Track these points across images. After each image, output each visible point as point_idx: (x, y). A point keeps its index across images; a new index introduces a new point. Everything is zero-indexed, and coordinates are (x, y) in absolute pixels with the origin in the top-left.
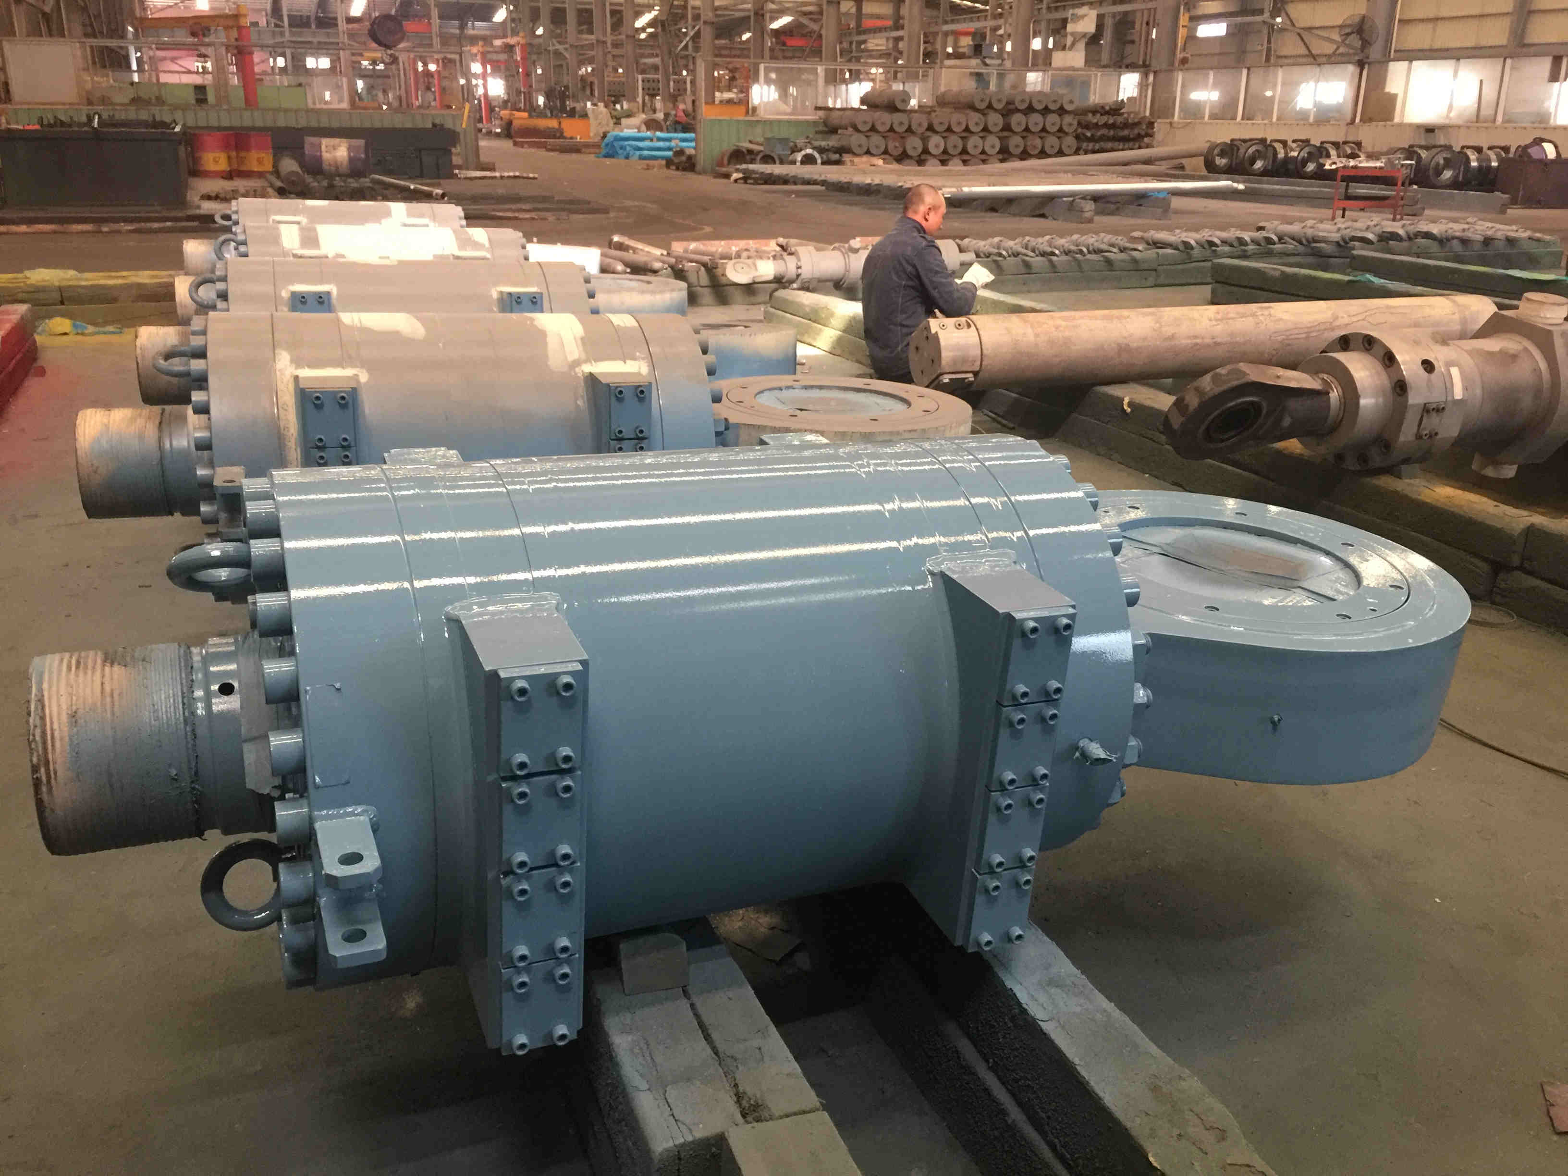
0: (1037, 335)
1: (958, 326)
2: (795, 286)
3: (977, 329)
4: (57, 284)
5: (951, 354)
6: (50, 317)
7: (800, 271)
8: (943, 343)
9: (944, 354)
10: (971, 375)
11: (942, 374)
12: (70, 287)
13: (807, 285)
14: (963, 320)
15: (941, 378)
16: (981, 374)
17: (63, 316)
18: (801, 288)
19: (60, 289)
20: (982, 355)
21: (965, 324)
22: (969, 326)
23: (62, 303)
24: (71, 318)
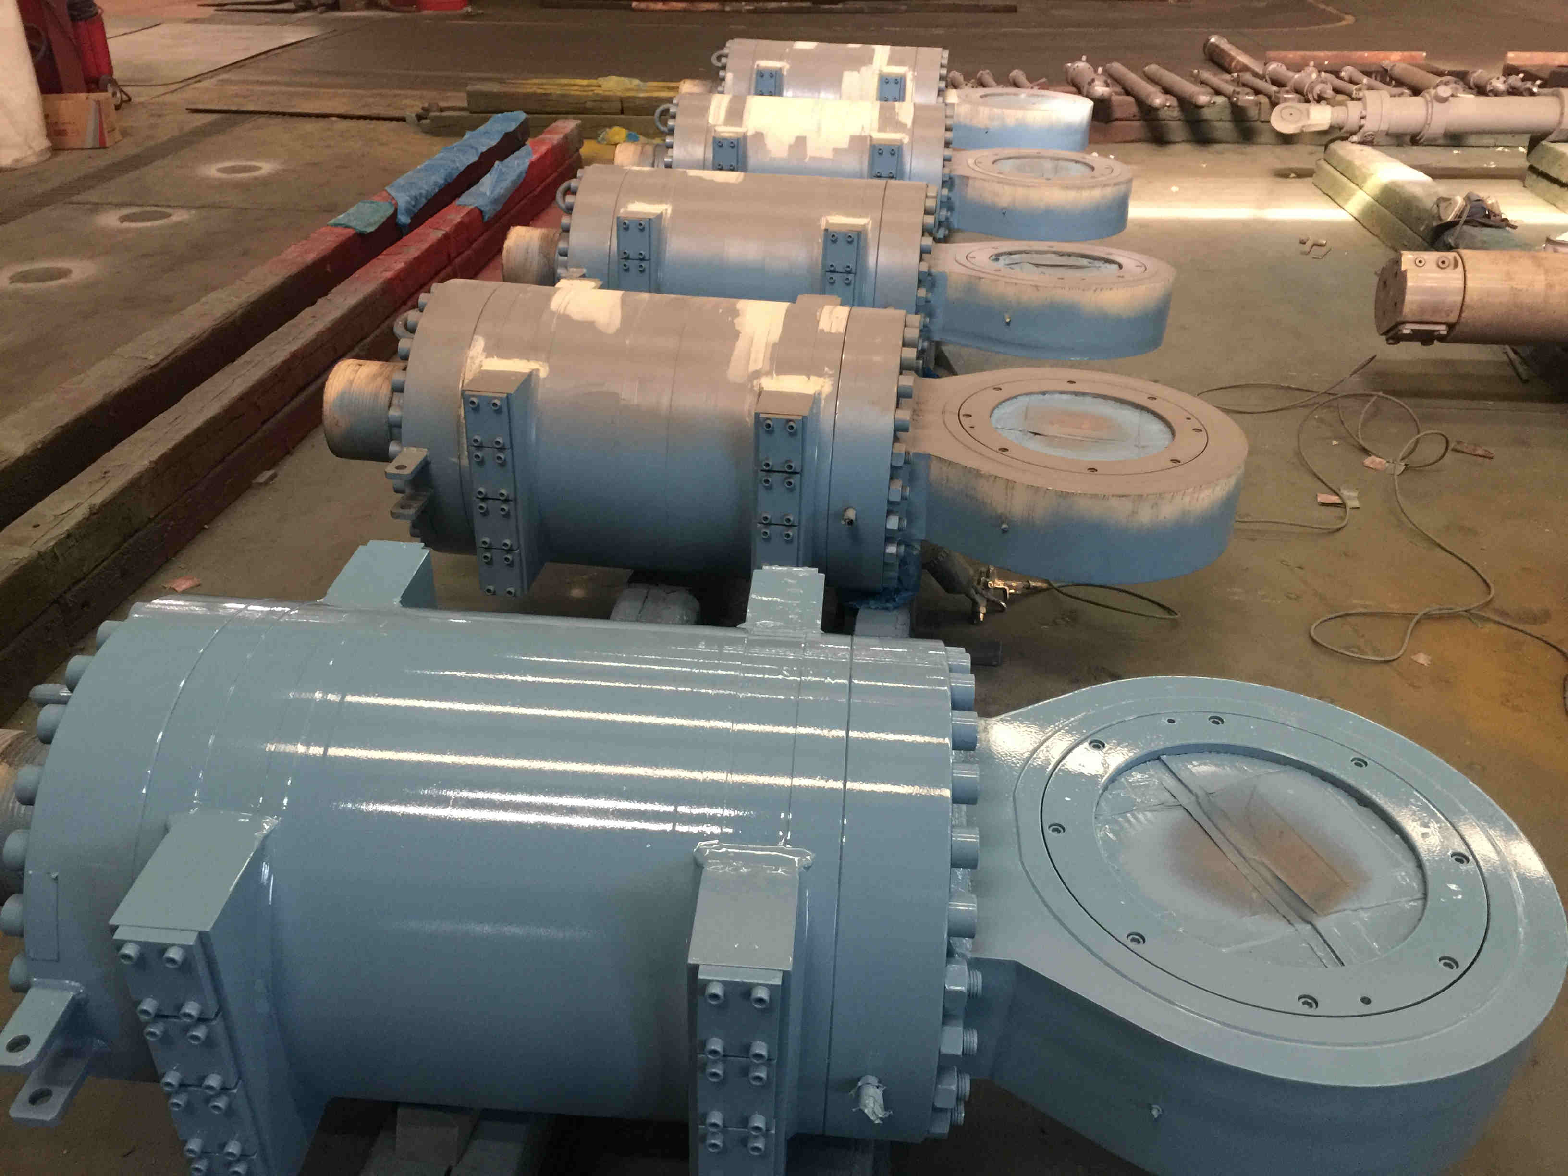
0: (1550, 286)
1: (1442, 265)
2: (1355, 138)
3: (1465, 271)
4: (619, 94)
5: (1417, 298)
6: (610, 127)
7: (1363, 122)
8: (1410, 284)
9: (1408, 297)
10: (1443, 327)
11: (1404, 323)
12: (629, 97)
13: (1369, 139)
14: (1451, 255)
15: (1401, 327)
16: (1457, 327)
17: (622, 126)
18: (1362, 143)
19: (622, 100)
20: (1463, 304)
21: (1452, 262)
22: (1456, 265)
23: (622, 113)
24: (627, 128)
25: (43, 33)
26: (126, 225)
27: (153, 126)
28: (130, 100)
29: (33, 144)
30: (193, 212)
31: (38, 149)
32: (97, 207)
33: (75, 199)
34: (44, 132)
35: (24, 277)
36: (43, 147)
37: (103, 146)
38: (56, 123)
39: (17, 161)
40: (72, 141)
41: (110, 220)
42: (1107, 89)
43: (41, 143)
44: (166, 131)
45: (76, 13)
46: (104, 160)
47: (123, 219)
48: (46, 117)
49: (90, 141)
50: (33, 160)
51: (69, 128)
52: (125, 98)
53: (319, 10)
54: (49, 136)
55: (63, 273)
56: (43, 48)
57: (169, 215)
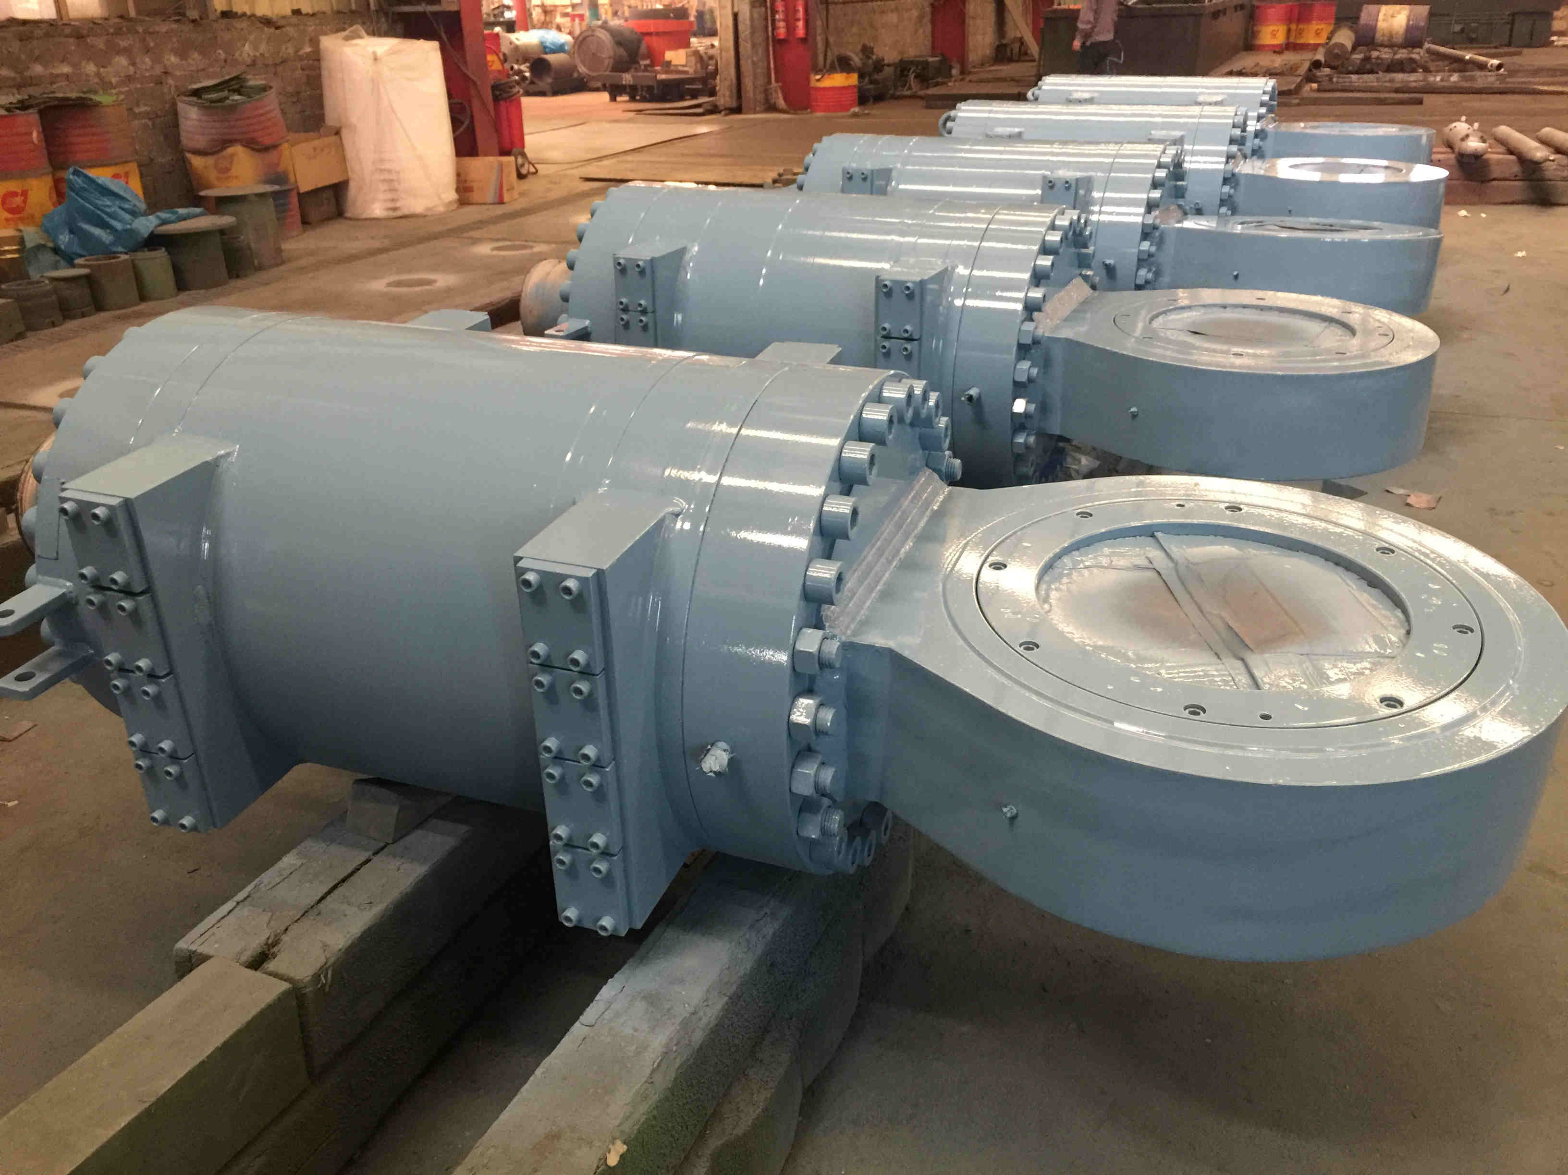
25: (467, 107)
26: (495, 253)
27: (549, 190)
28: (537, 171)
29: (443, 196)
30: (553, 246)
31: (447, 201)
32: (476, 241)
33: (465, 235)
34: (455, 186)
35: (398, 284)
36: (450, 199)
37: (501, 202)
38: (466, 181)
39: (428, 209)
40: (475, 196)
41: (484, 249)
42: (1483, 145)
43: (451, 195)
44: (556, 193)
45: (498, 93)
46: (499, 210)
47: (493, 249)
48: (458, 175)
49: (490, 196)
50: (441, 209)
51: (475, 185)
52: (532, 170)
53: (723, 113)
54: (458, 190)
55: (430, 282)
56: (467, 123)
57: (531, 247)
